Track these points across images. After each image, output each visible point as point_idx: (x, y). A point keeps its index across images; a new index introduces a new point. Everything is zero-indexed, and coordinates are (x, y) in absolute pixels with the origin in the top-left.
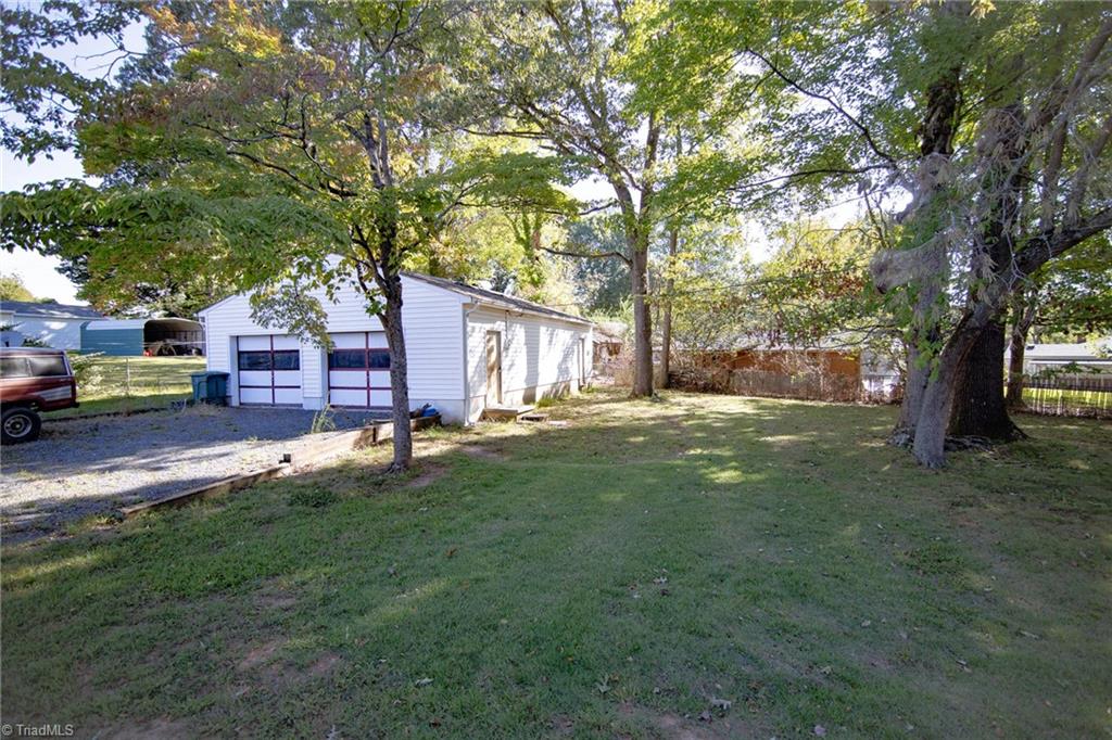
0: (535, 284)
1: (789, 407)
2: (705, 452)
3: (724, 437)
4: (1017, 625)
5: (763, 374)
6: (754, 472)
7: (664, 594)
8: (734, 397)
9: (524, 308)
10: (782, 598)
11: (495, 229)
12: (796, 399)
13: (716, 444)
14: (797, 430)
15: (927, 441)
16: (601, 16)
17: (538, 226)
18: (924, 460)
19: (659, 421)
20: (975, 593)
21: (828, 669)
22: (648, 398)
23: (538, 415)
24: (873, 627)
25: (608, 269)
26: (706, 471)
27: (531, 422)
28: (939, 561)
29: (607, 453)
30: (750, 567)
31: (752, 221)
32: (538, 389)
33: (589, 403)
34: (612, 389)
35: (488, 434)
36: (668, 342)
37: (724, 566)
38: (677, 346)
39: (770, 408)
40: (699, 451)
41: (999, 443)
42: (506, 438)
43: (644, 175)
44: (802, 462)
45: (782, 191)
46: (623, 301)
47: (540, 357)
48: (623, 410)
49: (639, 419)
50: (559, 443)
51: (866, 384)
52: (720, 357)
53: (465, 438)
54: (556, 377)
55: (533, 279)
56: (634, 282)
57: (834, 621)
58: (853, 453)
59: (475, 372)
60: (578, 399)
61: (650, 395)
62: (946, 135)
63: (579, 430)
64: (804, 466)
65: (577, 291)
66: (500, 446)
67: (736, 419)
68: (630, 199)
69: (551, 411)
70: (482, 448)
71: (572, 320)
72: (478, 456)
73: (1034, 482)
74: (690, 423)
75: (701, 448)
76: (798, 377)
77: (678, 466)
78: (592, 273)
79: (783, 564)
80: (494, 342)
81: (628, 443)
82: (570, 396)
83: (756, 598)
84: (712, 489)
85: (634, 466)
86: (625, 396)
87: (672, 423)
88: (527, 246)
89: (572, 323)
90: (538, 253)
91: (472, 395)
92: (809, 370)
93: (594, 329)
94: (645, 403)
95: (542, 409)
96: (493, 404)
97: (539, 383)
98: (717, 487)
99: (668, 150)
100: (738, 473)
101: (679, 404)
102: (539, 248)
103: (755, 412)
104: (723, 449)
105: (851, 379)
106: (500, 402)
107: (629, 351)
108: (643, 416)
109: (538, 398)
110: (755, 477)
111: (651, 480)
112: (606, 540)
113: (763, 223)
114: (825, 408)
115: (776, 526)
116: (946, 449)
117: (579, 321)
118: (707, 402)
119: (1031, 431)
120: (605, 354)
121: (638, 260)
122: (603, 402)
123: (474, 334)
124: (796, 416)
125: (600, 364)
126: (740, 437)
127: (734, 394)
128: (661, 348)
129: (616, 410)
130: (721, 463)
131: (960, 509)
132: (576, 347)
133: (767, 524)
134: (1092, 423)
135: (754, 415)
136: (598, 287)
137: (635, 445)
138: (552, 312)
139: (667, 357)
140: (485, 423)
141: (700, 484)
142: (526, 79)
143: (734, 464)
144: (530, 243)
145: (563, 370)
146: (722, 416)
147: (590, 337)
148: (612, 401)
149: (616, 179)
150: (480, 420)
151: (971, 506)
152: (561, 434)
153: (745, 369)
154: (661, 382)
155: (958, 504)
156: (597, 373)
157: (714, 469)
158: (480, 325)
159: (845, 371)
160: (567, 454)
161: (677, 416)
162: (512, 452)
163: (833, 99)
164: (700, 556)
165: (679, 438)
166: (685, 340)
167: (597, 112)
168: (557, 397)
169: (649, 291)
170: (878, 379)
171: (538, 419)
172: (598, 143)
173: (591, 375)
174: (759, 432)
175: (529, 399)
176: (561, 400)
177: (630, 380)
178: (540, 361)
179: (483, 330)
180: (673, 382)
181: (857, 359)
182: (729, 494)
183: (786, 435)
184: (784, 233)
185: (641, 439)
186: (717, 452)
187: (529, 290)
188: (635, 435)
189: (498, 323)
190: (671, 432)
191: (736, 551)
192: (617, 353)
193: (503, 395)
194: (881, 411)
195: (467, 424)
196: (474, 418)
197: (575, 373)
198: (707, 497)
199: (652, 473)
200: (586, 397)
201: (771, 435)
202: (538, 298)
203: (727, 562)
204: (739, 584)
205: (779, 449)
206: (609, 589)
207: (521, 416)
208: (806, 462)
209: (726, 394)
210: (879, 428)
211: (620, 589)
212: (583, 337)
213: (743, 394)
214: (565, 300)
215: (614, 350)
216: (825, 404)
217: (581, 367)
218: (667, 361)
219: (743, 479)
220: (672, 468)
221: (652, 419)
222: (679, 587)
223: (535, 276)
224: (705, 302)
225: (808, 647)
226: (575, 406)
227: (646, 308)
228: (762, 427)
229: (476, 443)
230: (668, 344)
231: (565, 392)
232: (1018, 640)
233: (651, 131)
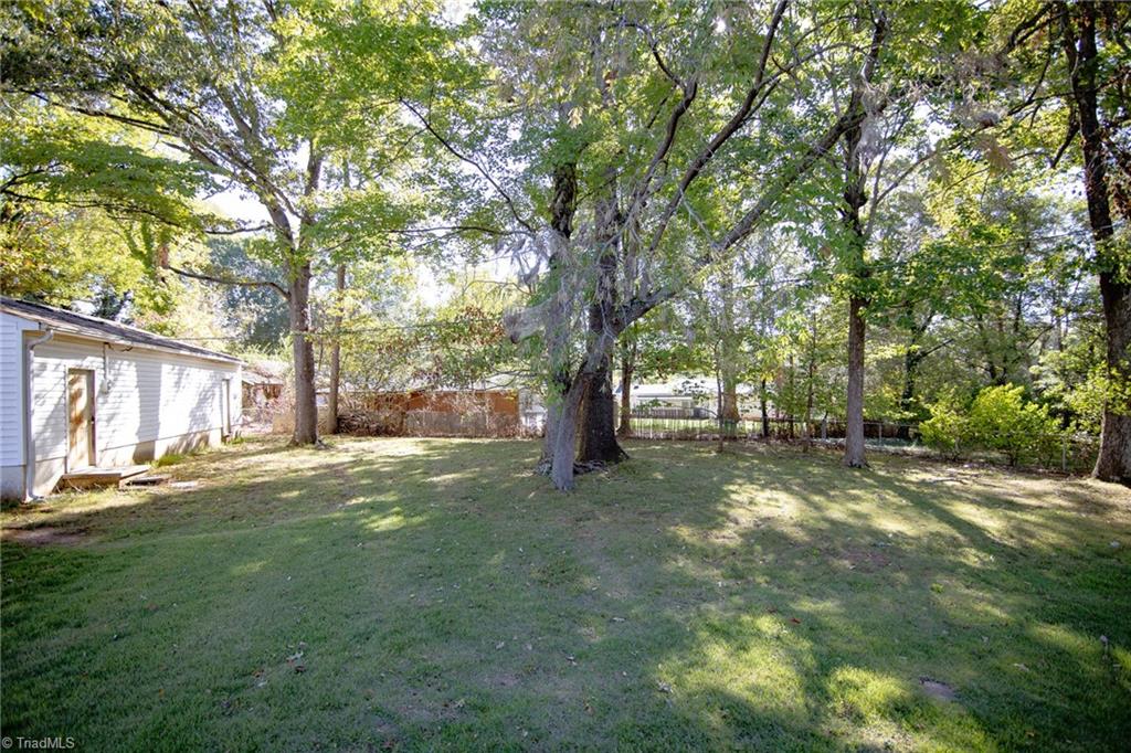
0: (160, 310)
1: (459, 446)
2: (368, 500)
3: (390, 482)
4: (610, 614)
5: (435, 414)
6: (416, 515)
7: (298, 671)
8: (407, 440)
9: (134, 340)
10: (426, 641)
11: (97, 236)
12: (465, 437)
13: (379, 491)
14: (463, 467)
15: (561, 467)
16: (252, 16)
17: (165, 239)
18: (560, 485)
19: (322, 471)
20: (586, 594)
21: (461, 702)
22: (310, 446)
23: (155, 477)
24: (506, 648)
25: (268, 300)
26: (366, 521)
27: (143, 487)
28: (563, 572)
29: (249, 515)
30: (399, 616)
31: (422, 266)
32: (157, 442)
33: (234, 456)
34: (268, 438)
35: (65, 511)
36: (336, 383)
37: (371, 622)
38: (346, 388)
39: (440, 448)
40: (362, 499)
41: (611, 465)
42: (97, 513)
43: (302, 201)
44: (463, 499)
45: (444, 240)
46: (285, 336)
47: (162, 402)
48: (279, 461)
49: (296, 471)
50: (185, 509)
51: (523, 419)
52: (393, 399)
53: (21, 520)
54: (188, 427)
55: (156, 304)
56: (293, 318)
57: (474, 651)
58: (507, 484)
59: (46, 426)
60: (220, 452)
61: (314, 443)
62: (568, 215)
63: (214, 491)
64: (464, 503)
65: (227, 322)
66: (83, 525)
67: (405, 462)
68: (288, 225)
69: (177, 470)
70: (53, 530)
71: (209, 357)
72: (41, 543)
73: (630, 493)
74: (356, 469)
75: (363, 496)
76: (467, 416)
77: (334, 520)
78: (247, 303)
79: (432, 605)
80: (82, 384)
81: (279, 500)
82: (209, 450)
83: (401, 649)
84: (371, 539)
85: (282, 527)
86: (283, 445)
87: (336, 471)
88: (148, 262)
89: (212, 361)
90: (163, 272)
91: (38, 458)
92: (476, 410)
93: (245, 368)
94: (307, 451)
95: (163, 468)
96: (81, 466)
97: (160, 436)
98: (376, 536)
99: (334, 181)
100: (400, 518)
101: (347, 450)
102: (166, 267)
103: (425, 453)
104: (388, 494)
105: (511, 417)
106: (92, 463)
107: (290, 394)
108: (301, 467)
109: (159, 453)
110: (417, 520)
111: (301, 540)
112: (231, 623)
113: (433, 269)
114: (490, 444)
115: (430, 568)
116: (575, 472)
117: (221, 359)
118: (378, 446)
119: (632, 453)
120: (261, 398)
121: (298, 291)
122: (253, 454)
123: (45, 373)
124: (464, 454)
125: (254, 409)
126: (406, 480)
127: (407, 435)
128: (328, 390)
129: (269, 462)
130: (381, 509)
131: (582, 523)
132: (217, 390)
133: (421, 567)
134: (669, 443)
135: (424, 456)
136: (255, 319)
137: (288, 502)
138: (181, 347)
139: (335, 399)
140: (62, 495)
141: (356, 535)
142: (136, 57)
143: (396, 509)
144: (153, 261)
145: (197, 416)
146: (392, 460)
147: (237, 377)
148: (266, 451)
149: (269, 200)
150: (55, 491)
151: (589, 519)
152: (187, 498)
153: (419, 410)
154: (328, 427)
155: (581, 520)
156: (249, 419)
157: (375, 517)
158: (57, 361)
159: (506, 408)
160: (192, 523)
161: (342, 464)
162: (104, 531)
163: (481, 165)
164: (347, 616)
165: (341, 487)
166: (355, 382)
167: (247, 122)
168: (189, 450)
169: (310, 328)
170: (532, 416)
171: (154, 483)
172: (246, 156)
173: (241, 422)
174: (426, 473)
175: (143, 456)
176: (194, 455)
177: (292, 425)
178: (161, 407)
179: (62, 368)
180: (342, 426)
181: (516, 398)
182: (389, 542)
183: (450, 473)
184: (452, 281)
185: (296, 493)
186: (381, 498)
187: (152, 317)
188: (289, 490)
189: (90, 358)
190: (334, 481)
191: (386, 603)
192: (276, 397)
193: (98, 454)
194: (534, 444)
195: (29, 499)
196: (42, 490)
197: (216, 421)
198: (363, 549)
199: (304, 532)
200: (231, 449)
201: (437, 475)
202: (165, 327)
203: (374, 618)
204: (385, 639)
205: (443, 488)
206: (225, 684)
207: (127, 481)
208: (467, 498)
209: (400, 436)
210: (530, 460)
211: (239, 682)
212: (227, 377)
213: (416, 436)
214: (204, 332)
215: (273, 392)
216: (489, 440)
217: (223, 413)
218: (336, 404)
219: (403, 524)
220: (328, 522)
221: (313, 469)
222: (318, 659)
223: (159, 299)
224: (372, 343)
225: (446, 685)
226: (214, 462)
227: (308, 347)
228: (430, 467)
229: (42, 526)
230: (337, 385)
231: (202, 444)
232: (612, 626)
233: (312, 158)
